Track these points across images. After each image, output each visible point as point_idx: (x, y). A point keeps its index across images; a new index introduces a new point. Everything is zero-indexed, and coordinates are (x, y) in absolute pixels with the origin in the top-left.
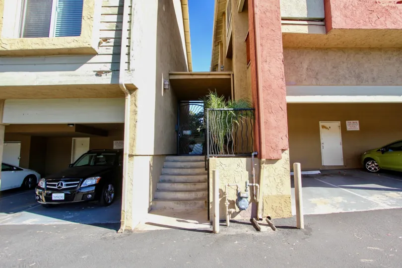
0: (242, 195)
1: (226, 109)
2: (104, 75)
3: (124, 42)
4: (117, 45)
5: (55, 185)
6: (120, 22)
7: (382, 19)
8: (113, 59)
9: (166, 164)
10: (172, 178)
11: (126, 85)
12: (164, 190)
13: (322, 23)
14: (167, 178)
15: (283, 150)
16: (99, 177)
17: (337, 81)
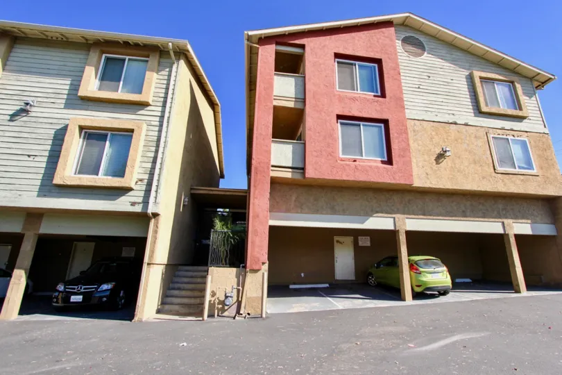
0: (227, 295)
1: (226, 230)
2: (136, 205)
3: (155, 183)
4: (150, 184)
5: (74, 289)
6: (153, 168)
7: (340, 173)
8: (145, 194)
9: (177, 273)
10: (181, 286)
11: (152, 213)
12: (172, 296)
13: (302, 171)
14: (177, 286)
15: (263, 263)
16: (114, 283)
17: (317, 211)
